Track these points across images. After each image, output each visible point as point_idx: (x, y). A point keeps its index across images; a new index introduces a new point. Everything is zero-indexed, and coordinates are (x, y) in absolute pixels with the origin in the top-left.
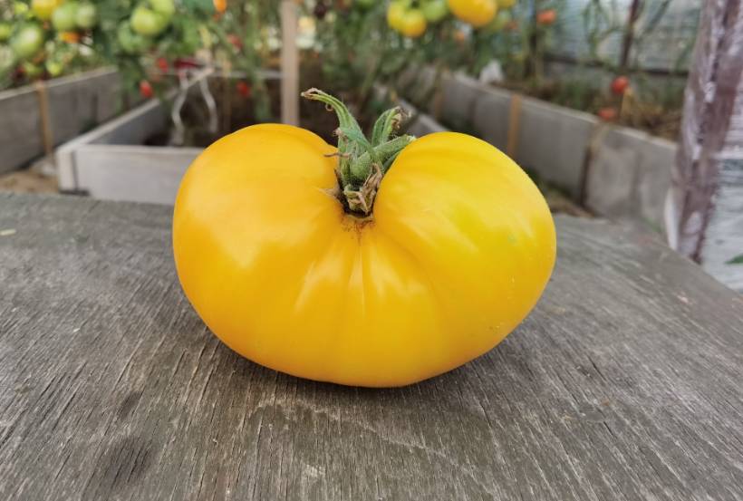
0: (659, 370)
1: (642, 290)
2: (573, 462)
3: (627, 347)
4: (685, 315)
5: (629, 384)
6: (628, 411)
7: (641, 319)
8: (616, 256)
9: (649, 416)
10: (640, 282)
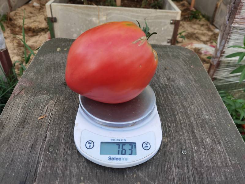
0: (180, 79)
1: (185, 65)
2: (160, 91)
3: (176, 75)
4: (190, 70)
5: (174, 81)
6: (172, 85)
7: (182, 70)
8: (184, 57)
9: (174, 86)
10: (186, 63)
